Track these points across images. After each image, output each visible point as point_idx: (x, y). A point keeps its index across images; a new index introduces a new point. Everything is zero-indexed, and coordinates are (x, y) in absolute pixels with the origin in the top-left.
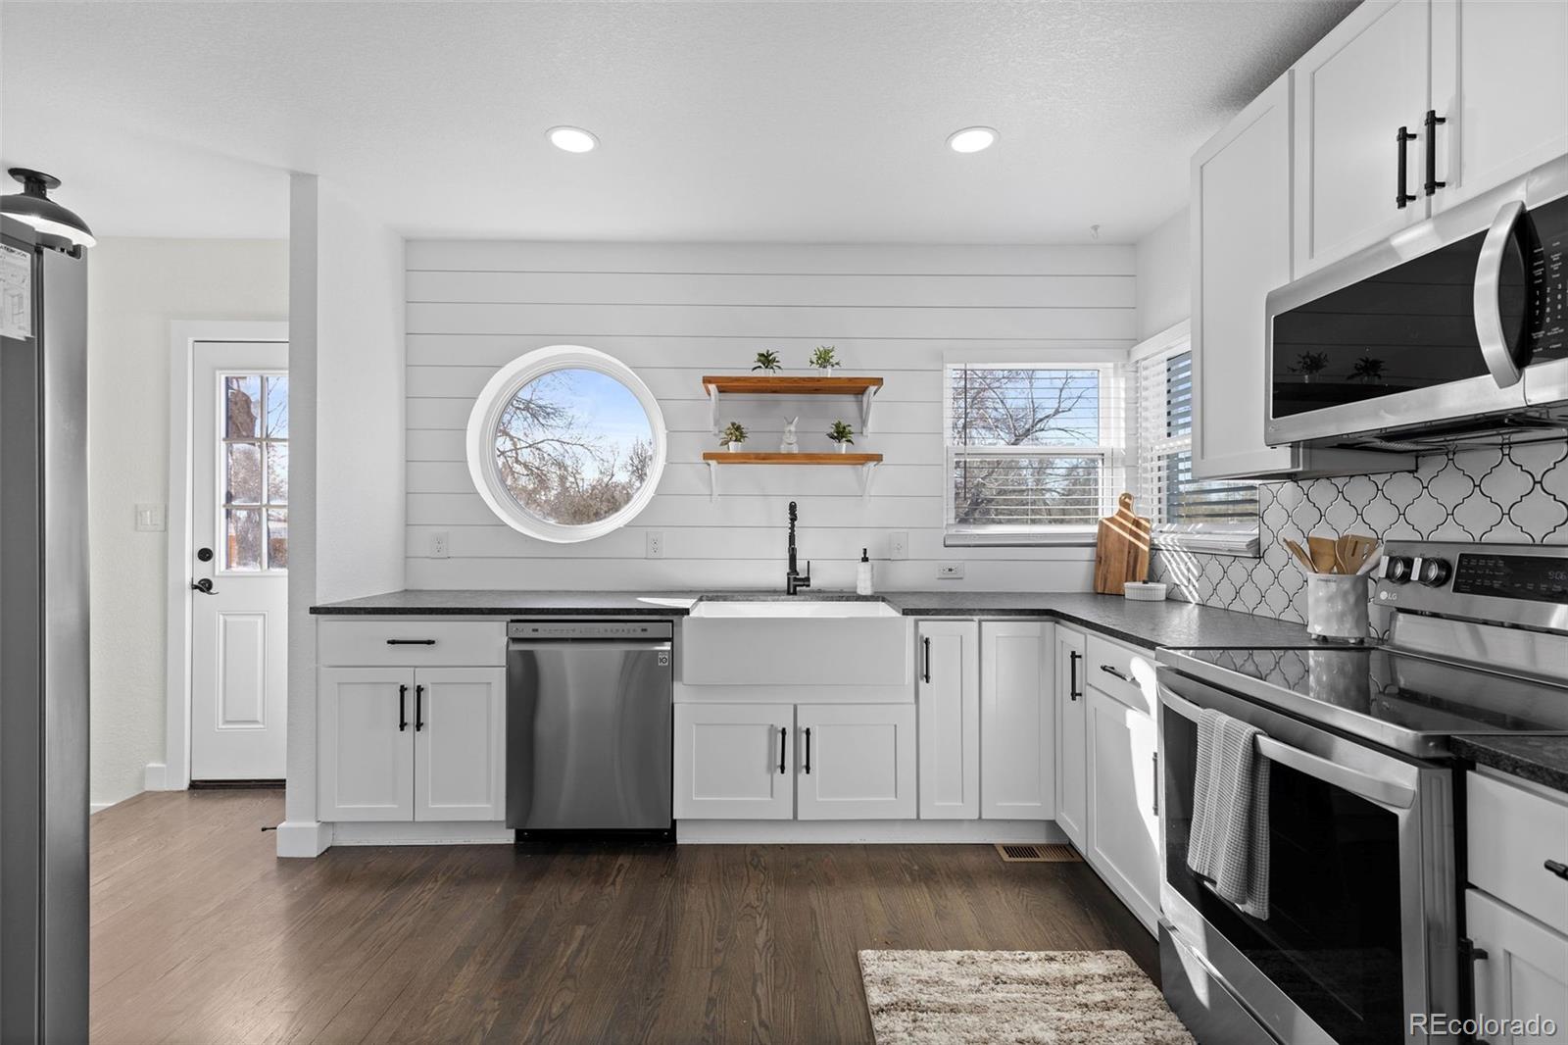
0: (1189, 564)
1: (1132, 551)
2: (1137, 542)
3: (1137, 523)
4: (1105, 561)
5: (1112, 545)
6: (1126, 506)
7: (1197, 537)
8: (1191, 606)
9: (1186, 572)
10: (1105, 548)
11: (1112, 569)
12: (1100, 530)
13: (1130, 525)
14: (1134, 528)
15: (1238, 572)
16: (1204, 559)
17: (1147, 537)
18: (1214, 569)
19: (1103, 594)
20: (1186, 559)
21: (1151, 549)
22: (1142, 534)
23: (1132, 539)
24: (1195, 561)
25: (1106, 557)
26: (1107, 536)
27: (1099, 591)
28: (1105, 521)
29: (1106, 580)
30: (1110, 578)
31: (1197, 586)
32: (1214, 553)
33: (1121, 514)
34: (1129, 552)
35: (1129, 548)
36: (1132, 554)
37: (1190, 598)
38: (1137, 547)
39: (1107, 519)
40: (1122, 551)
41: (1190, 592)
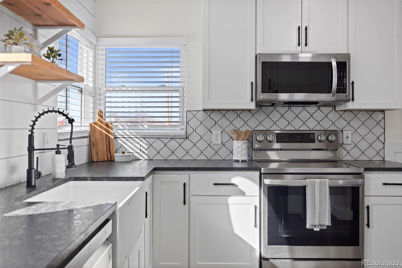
0: (141, 143)
1: (107, 139)
2: (109, 135)
3: (107, 125)
4: (96, 145)
5: (98, 137)
6: (101, 116)
7: (146, 131)
8: (142, 161)
9: (139, 147)
10: (95, 138)
11: (99, 149)
12: (91, 129)
13: (104, 126)
14: (106, 128)
15: (173, 144)
16: (151, 141)
17: (112, 132)
18: (158, 144)
19: (97, 162)
20: (139, 141)
21: (114, 138)
22: (110, 130)
23: (106, 133)
24: (146, 142)
25: (96, 143)
26: (95, 132)
27: (95, 161)
28: (92, 124)
29: (98, 154)
30: (100, 154)
31: (146, 152)
32: (159, 138)
33: (99, 120)
34: (106, 140)
35: (106, 138)
36: (107, 140)
37: (141, 158)
38: (109, 137)
39: (94, 123)
40: (103, 139)
41: (141, 155)
